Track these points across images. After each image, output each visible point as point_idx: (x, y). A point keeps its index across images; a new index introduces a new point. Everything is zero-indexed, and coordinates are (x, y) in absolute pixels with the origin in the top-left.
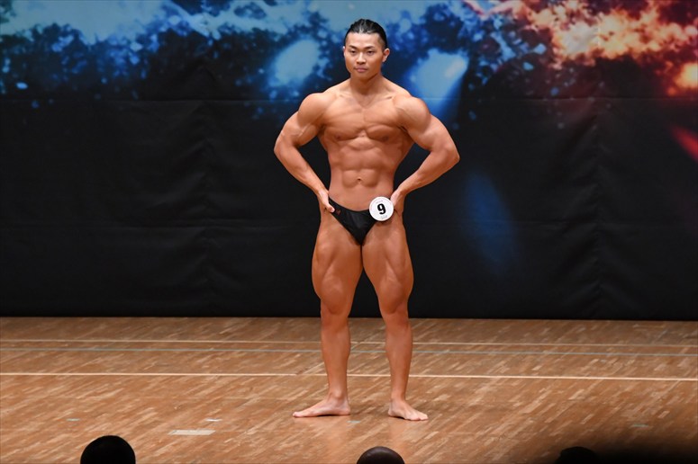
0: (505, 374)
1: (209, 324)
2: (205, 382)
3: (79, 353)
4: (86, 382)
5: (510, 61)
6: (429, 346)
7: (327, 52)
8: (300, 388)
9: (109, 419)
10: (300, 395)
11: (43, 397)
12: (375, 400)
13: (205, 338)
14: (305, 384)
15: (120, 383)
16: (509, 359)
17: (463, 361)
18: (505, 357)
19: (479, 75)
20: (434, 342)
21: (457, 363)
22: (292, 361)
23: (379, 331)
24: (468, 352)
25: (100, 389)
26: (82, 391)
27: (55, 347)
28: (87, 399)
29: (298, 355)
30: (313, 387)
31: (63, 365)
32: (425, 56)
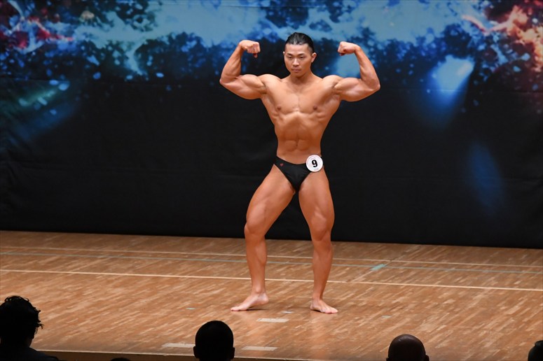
0: (495, 286)
1: (286, 245)
2: (282, 285)
3: (195, 262)
4: (199, 283)
5: (504, 65)
6: (440, 265)
7: (374, 56)
8: (349, 292)
9: (216, 309)
10: (348, 296)
11: (170, 292)
12: (401, 302)
13: (283, 254)
14: (352, 289)
15: (223, 284)
16: (497, 276)
17: (464, 276)
18: (494, 274)
19: (482, 74)
20: (444, 262)
21: (461, 278)
22: (344, 272)
23: (405, 253)
24: (469, 270)
25: (209, 288)
26: (197, 289)
27: (179, 257)
28: (200, 295)
29: (348, 269)
30: (358, 291)
31: (184, 270)
32: (443, 60)
